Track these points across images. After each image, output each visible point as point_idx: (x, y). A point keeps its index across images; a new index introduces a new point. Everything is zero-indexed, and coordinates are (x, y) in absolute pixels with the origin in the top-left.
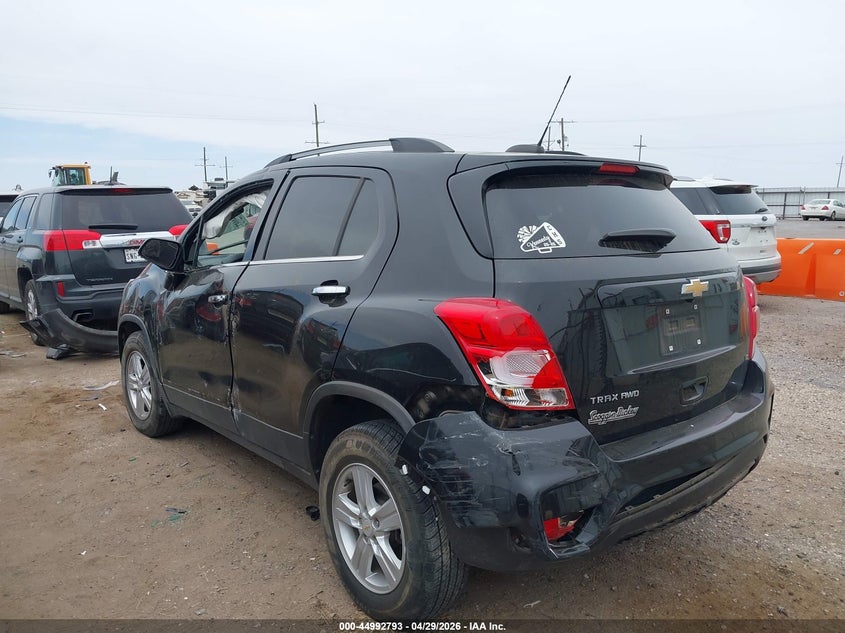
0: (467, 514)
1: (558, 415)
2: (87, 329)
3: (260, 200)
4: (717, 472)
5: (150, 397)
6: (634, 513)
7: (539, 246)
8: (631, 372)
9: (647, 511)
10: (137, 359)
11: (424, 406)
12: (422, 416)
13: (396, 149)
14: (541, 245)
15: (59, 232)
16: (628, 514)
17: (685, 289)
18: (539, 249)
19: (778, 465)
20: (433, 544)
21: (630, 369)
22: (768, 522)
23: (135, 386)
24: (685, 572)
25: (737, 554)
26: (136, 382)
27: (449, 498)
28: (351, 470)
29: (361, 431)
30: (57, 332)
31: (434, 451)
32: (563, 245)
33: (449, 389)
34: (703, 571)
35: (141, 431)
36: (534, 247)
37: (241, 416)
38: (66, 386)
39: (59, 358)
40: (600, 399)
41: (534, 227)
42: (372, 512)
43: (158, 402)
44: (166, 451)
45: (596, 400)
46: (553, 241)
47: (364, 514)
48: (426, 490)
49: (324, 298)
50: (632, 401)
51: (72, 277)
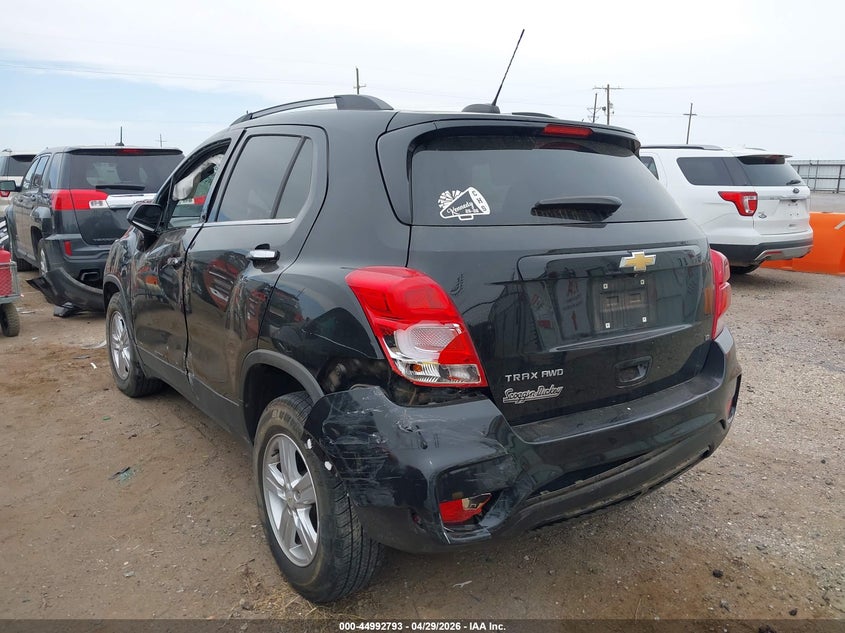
0: (365, 492)
1: (470, 392)
2: (89, 288)
3: (218, 161)
4: (654, 459)
5: (129, 357)
6: (548, 499)
7: (460, 212)
8: (554, 350)
9: (563, 497)
10: (119, 318)
11: (334, 379)
12: (332, 389)
13: (339, 107)
14: (463, 212)
15: (67, 191)
16: (540, 500)
17: (624, 263)
18: (459, 216)
19: (761, 451)
20: (342, 520)
21: (553, 347)
22: (735, 510)
23: (118, 347)
24: (631, 559)
25: (691, 542)
26: (118, 342)
27: (348, 475)
28: (277, 440)
29: (285, 401)
30: (61, 290)
31: (336, 426)
32: (487, 212)
33: (357, 362)
34: (651, 558)
35: (122, 391)
36: (455, 214)
37: (194, 380)
38: (65, 344)
39: (65, 316)
40: (516, 377)
41: (458, 192)
42: (294, 484)
43: (135, 362)
44: (142, 412)
45: (512, 378)
46: (476, 207)
47: (288, 485)
48: (328, 466)
49: (258, 262)
50: (555, 381)
51: (79, 236)
